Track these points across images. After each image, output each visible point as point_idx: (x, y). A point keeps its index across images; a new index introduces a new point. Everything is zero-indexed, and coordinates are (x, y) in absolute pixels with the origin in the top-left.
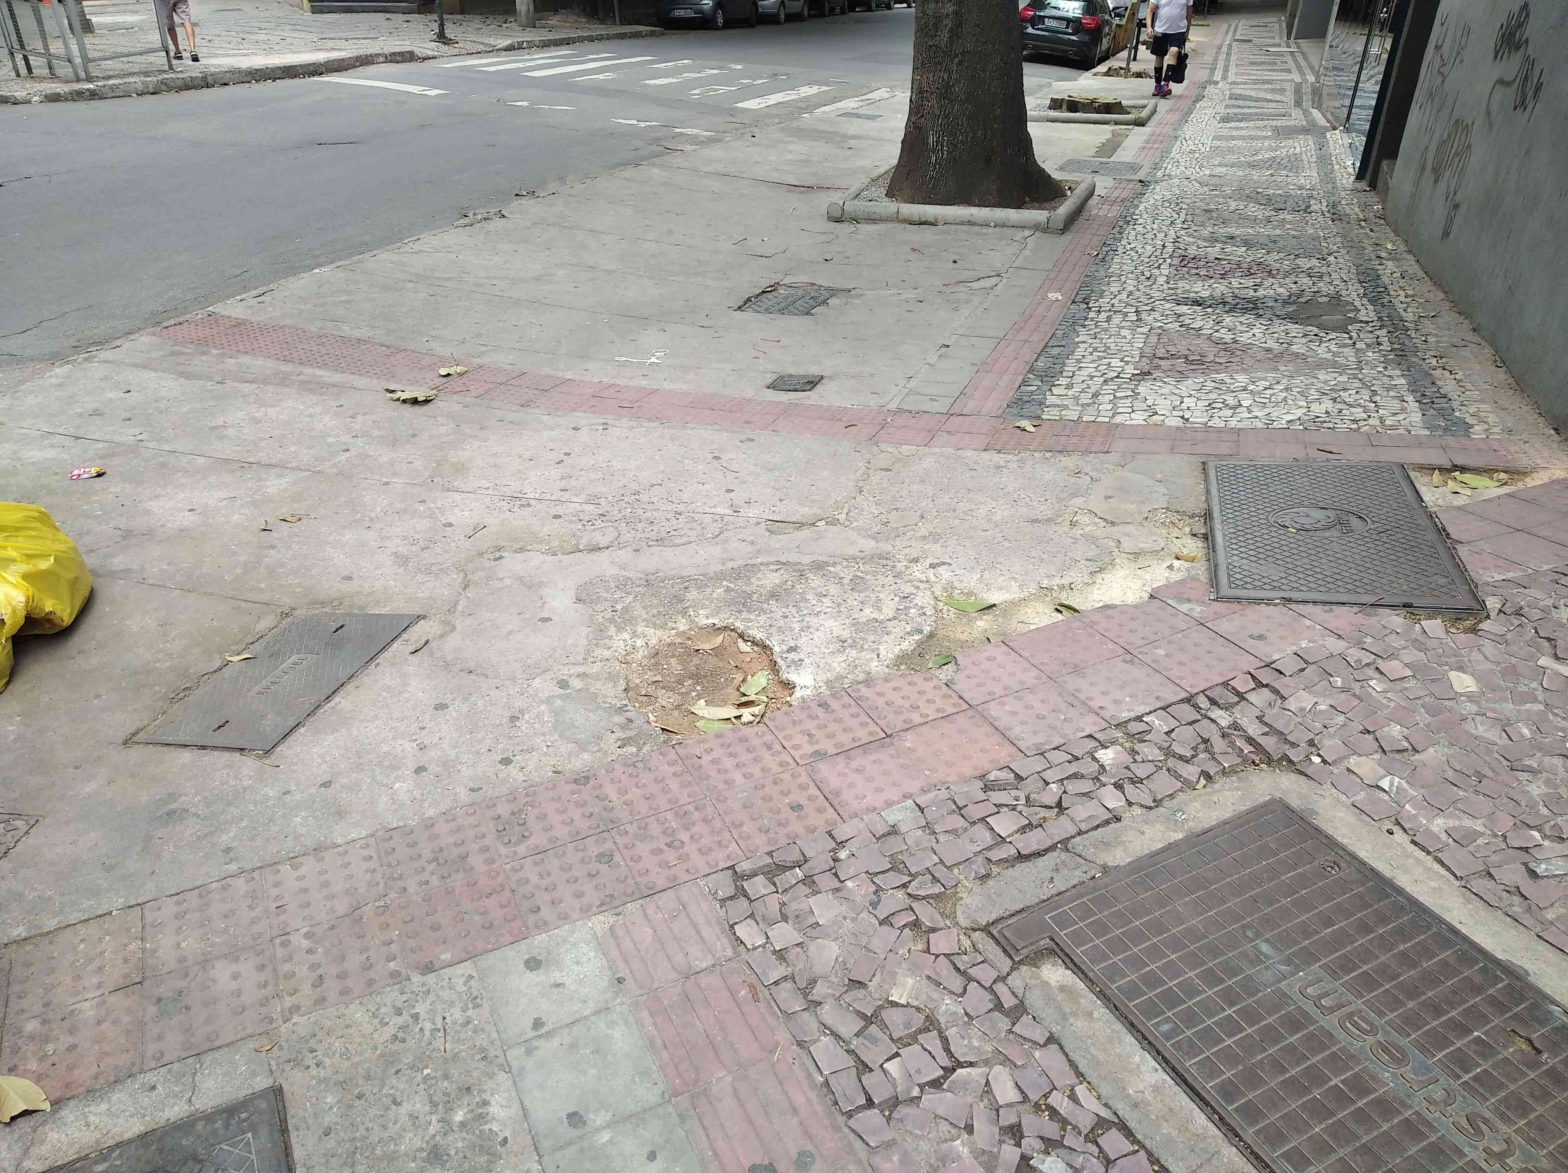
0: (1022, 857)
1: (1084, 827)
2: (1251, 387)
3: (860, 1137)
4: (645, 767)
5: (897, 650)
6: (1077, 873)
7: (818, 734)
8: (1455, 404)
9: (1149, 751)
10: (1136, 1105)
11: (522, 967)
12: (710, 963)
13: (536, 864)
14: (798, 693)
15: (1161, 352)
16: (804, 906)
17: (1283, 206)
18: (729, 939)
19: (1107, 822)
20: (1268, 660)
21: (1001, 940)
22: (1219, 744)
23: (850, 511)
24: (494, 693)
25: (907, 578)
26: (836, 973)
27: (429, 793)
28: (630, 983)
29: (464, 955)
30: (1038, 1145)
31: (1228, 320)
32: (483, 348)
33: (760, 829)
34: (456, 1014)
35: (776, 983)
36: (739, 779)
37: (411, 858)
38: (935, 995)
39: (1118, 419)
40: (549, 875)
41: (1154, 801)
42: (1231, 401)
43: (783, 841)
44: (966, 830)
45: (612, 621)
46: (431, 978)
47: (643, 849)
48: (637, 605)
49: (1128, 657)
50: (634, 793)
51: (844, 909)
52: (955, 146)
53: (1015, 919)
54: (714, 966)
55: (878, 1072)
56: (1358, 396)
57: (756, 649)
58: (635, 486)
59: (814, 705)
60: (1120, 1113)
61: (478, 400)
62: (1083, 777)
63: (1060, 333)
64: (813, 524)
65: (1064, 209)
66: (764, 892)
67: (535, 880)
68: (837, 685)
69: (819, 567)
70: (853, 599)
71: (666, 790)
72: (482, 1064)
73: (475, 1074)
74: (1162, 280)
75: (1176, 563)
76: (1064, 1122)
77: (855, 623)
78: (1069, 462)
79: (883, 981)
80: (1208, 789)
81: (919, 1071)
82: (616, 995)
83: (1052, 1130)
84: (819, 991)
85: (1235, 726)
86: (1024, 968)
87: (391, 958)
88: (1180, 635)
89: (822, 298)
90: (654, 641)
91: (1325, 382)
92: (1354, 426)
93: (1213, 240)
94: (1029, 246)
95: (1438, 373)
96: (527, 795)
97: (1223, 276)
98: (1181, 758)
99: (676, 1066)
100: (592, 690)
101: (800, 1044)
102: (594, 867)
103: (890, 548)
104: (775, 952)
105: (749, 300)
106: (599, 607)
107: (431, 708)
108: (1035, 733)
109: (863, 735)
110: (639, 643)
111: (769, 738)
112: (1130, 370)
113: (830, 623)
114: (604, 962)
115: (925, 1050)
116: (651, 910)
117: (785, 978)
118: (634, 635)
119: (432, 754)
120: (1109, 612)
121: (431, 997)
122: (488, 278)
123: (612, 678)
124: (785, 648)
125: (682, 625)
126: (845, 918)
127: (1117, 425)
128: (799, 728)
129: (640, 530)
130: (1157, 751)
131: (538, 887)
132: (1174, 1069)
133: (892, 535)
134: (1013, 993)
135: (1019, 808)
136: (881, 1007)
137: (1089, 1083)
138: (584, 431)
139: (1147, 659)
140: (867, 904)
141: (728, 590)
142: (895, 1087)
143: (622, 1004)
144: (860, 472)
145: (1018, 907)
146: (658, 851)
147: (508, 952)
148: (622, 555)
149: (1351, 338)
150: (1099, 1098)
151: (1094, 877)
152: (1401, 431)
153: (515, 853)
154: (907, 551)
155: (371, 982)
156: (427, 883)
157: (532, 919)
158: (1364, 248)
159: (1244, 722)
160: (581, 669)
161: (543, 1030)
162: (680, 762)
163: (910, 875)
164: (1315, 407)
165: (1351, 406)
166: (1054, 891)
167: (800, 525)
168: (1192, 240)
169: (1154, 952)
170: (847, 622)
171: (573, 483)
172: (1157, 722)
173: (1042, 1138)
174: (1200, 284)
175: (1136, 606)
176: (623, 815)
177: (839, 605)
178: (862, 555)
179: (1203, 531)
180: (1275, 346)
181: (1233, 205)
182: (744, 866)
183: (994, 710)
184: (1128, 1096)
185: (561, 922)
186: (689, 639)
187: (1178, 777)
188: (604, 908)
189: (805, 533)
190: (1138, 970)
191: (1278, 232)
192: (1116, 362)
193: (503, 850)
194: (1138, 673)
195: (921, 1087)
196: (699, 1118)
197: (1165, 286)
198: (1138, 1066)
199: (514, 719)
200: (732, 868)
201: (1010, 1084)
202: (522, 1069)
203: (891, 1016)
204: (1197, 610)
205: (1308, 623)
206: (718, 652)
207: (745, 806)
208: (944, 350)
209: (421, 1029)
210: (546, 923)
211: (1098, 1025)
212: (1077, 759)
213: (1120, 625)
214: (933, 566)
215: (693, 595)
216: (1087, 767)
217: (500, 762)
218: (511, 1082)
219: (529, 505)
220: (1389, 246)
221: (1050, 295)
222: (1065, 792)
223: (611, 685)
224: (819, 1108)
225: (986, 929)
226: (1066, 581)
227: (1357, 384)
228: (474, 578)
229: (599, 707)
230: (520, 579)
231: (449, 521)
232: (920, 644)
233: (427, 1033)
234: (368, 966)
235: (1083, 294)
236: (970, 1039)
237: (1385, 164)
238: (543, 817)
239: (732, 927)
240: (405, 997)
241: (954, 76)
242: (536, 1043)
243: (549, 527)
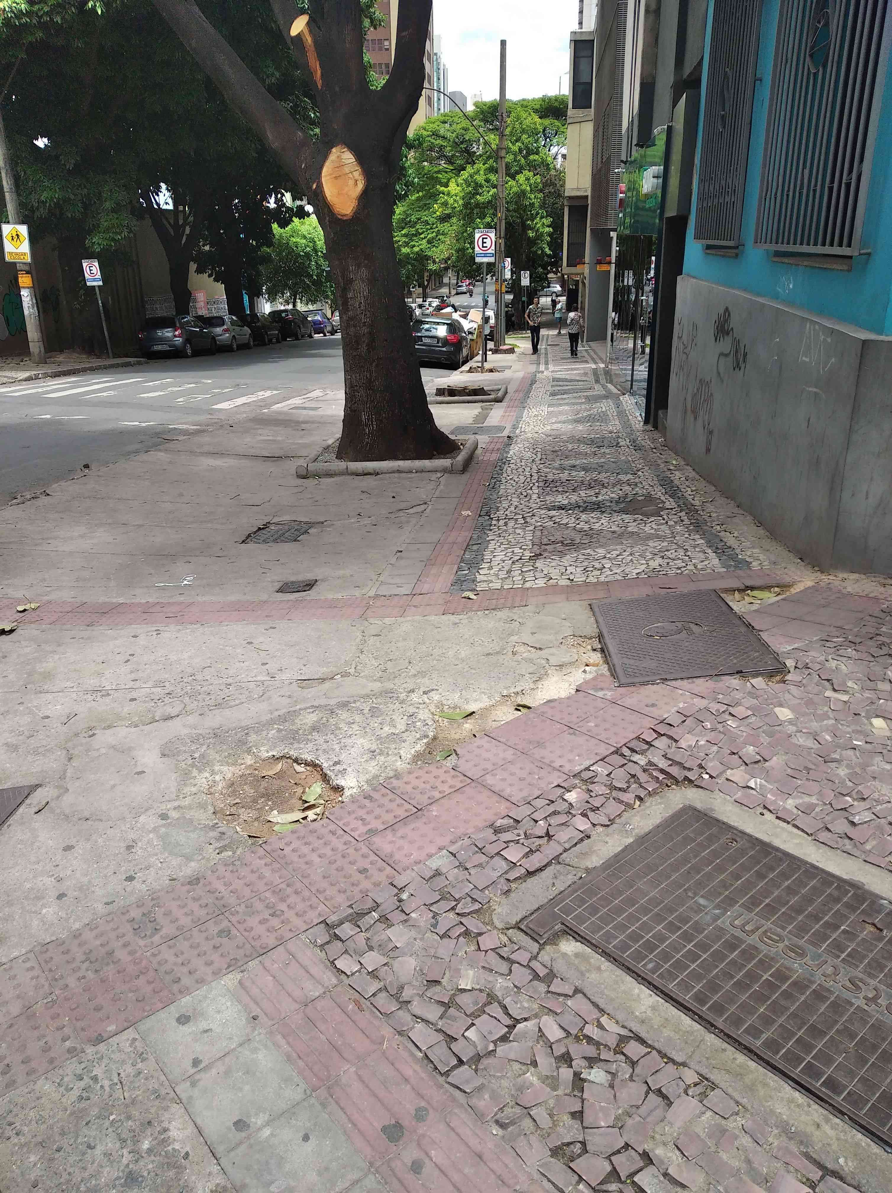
0: (530, 874)
1: (567, 846)
2: (608, 556)
3: (458, 1088)
4: (242, 864)
5: (413, 751)
6: (570, 877)
7: (368, 818)
8: (738, 551)
9: (599, 789)
10: (643, 1022)
11: (174, 1023)
12: (321, 991)
13: (170, 947)
14: (347, 793)
15: (545, 541)
16: (383, 937)
17: (602, 444)
18: (332, 972)
19: (582, 840)
20: (661, 719)
21: (528, 931)
22: (643, 777)
23: (357, 666)
24: (110, 832)
25: (409, 703)
26: (417, 979)
27: (72, 912)
28: (263, 1018)
29: (126, 1025)
30: (584, 1063)
31: (584, 516)
32: (49, 589)
33: (339, 891)
34: (128, 1070)
35: (374, 995)
36: (316, 859)
37: (68, 962)
38: (491, 979)
39: (528, 585)
40: (182, 953)
41: (609, 820)
42: (597, 565)
43: (358, 896)
44: (488, 862)
45: (193, 766)
46: (102, 1047)
47: (253, 921)
48: (211, 752)
49: (571, 731)
50: (238, 884)
51: (413, 933)
52: (381, 421)
53: (535, 915)
54: (324, 993)
55: (461, 1039)
56: (677, 554)
57: (308, 768)
58: (190, 670)
59: (361, 798)
60: (634, 1029)
61: (52, 626)
62: (559, 813)
63: (475, 536)
64: (332, 678)
65: (461, 457)
66: (352, 933)
67: (172, 959)
68: (375, 782)
69: (344, 705)
70: (375, 723)
71: (261, 878)
72: (157, 1103)
73: (153, 1110)
74: (535, 496)
75: (587, 668)
76: (598, 1044)
77: (379, 738)
78: (503, 614)
79: (452, 976)
80: (642, 807)
81: (490, 1033)
82: (254, 1029)
83: (591, 1052)
84: (406, 994)
85: (650, 763)
86: (548, 947)
87: (64, 1040)
88: (601, 712)
89: (303, 530)
90: (229, 776)
91: (655, 547)
92: (679, 571)
93: (562, 469)
94: (442, 483)
95: (722, 534)
96: (152, 899)
97: (574, 490)
98: (620, 789)
99: (311, 1069)
100: (188, 817)
101: (400, 1033)
102: (217, 941)
103: (392, 686)
104: (369, 973)
105: (249, 535)
106: (180, 758)
107: (60, 851)
108: (521, 790)
109: (401, 813)
110: (218, 778)
111: (332, 827)
112: (528, 554)
113: (362, 740)
114: (240, 1007)
115: (492, 1017)
116: (268, 963)
117: (380, 990)
118: (213, 773)
119: (69, 883)
120: (552, 704)
121: (105, 1061)
122: (43, 539)
123: (202, 806)
124: (331, 763)
125: (249, 760)
126: (415, 939)
127: (528, 589)
128: (354, 816)
129: (201, 700)
130: (604, 788)
131: (175, 964)
132: (662, 992)
133: (392, 677)
134: (544, 966)
135: (521, 841)
136: (454, 995)
137: (608, 1014)
138: (142, 637)
139: (583, 730)
140: (429, 926)
141: (279, 731)
142: (476, 1047)
143: (260, 1034)
144: (358, 640)
145: (535, 907)
146: (264, 921)
147: (162, 1015)
148: (191, 719)
149: (664, 519)
150: (617, 1022)
151: (581, 878)
152: (709, 571)
153: (152, 943)
154: (405, 685)
155: (51, 1061)
156: (84, 977)
157: (175, 988)
158: (659, 465)
159: (655, 760)
160: (176, 804)
161: (202, 1066)
162: (268, 855)
163: (456, 900)
164: (651, 563)
165: (674, 560)
166: (557, 892)
167: (323, 680)
168: (548, 470)
169: (632, 918)
170: (373, 738)
171: (140, 674)
172: (599, 769)
173: (585, 1058)
174: (560, 496)
175: (568, 698)
176: (232, 900)
177: (364, 728)
178: (372, 693)
179: (599, 646)
180: (617, 529)
181: (570, 447)
182: (333, 919)
183: (490, 780)
184: (636, 1017)
185: (199, 985)
186: (256, 769)
187: (621, 802)
188: (231, 969)
189: (327, 685)
190: (624, 932)
191: (603, 460)
192: (517, 550)
193: (142, 943)
194: (581, 740)
195: (495, 1042)
196: (337, 1102)
197: (538, 500)
198: (638, 995)
199: (129, 848)
200: (324, 922)
201: (556, 1027)
202: (190, 1098)
203: (464, 1000)
204: (609, 694)
205: (681, 692)
206: (280, 775)
207: (324, 877)
208: (399, 554)
209: (102, 1087)
210: (187, 989)
211: (605, 974)
212: (553, 802)
213: (561, 711)
214: (425, 693)
215: (253, 737)
216: (562, 806)
217: (125, 880)
218: (183, 1110)
219: (108, 695)
220: (674, 462)
221: (463, 513)
222: (550, 825)
223: (202, 811)
224: (423, 1075)
225: (517, 927)
226: (518, 689)
227: (675, 546)
228: (76, 752)
229: (196, 828)
230: (113, 747)
231: (47, 714)
232: (428, 744)
233: (107, 1089)
234: (46, 1049)
235: (486, 509)
236: (521, 1002)
237: (660, 413)
238: (167, 914)
239: (332, 963)
240: (83, 1066)
241: (374, 374)
242: (197, 1077)
243: (128, 708)
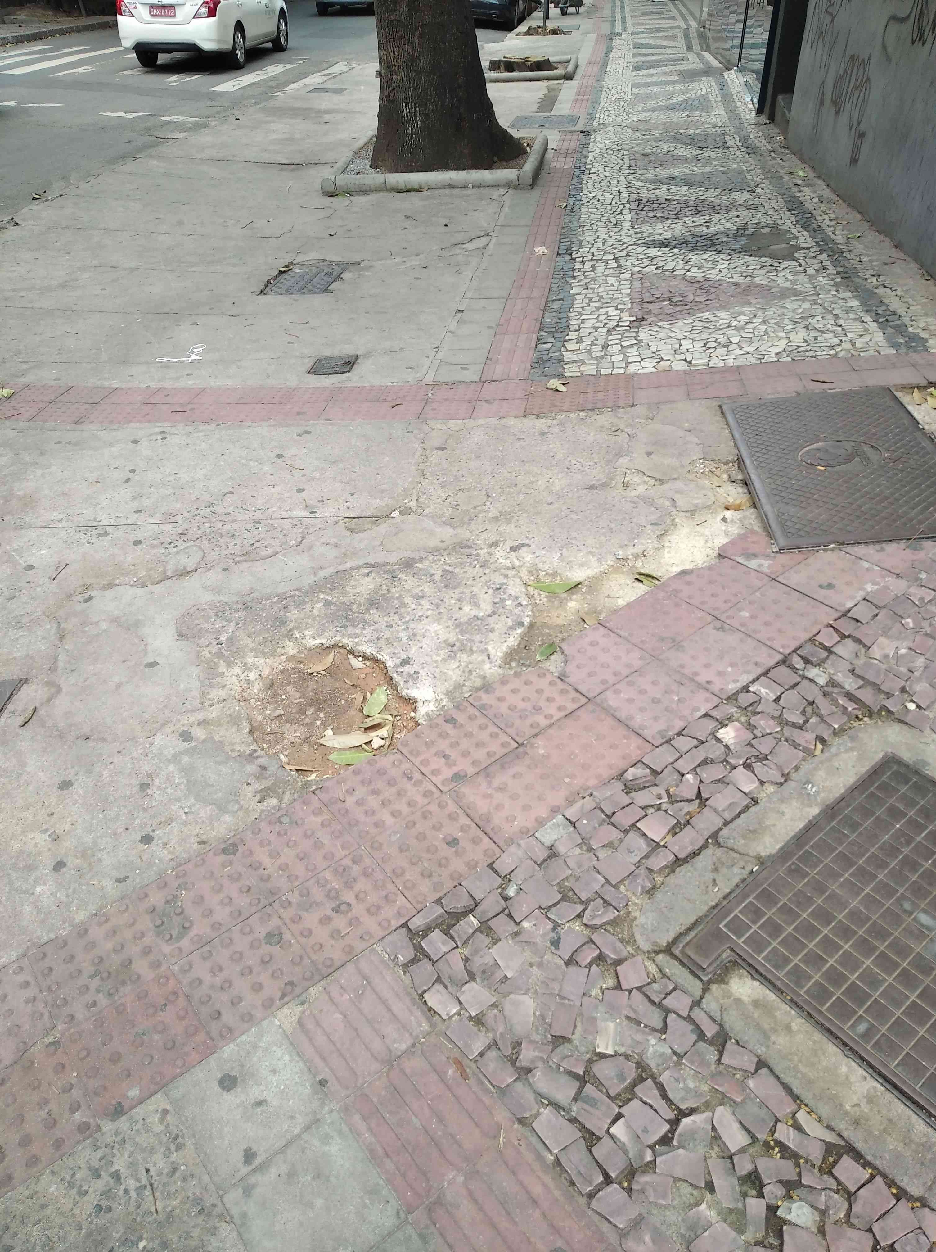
0: (679, 862)
1: (728, 816)
2: (734, 323)
3: (607, 1219)
4: (291, 823)
5: (504, 648)
6: (736, 870)
7: (453, 754)
8: (906, 320)
9: (765, 724)
10: (856, 1123)
11: (217, 1088)
12: (410, 1042)
13: (204, 959)
14: (423, 710)
15: (647, 297)
16: (488, 960)
17: (705, 145)
18: (422, 1011)
19: (747, 808)
20: (843, 609)
21: (685, 961)
22: (824, 706)
23: (419, 497)
24: (117, 759)
25: (493, 567)
26: (537, 1030)
27: (74, 892)
28: (333, 1084)
29: (153, 1087)
30: (780, 1191)
31: (694, 258)
32: (25, 366)
33: (422, 875)
34: (159, 1163)
35: (481, 1054)
36: (389, 820)
37: (71, 976)
38: (639, 1037)
39: (632, 369)
40: (221, 969)
41: (783, 775)
42: (722, 340)
43: (449, 885)
44: (621, 841)
45: (219, 655)
46: (123, 1123)
47: (311, 919)
48: (241, 634)
49: (718, 624)
50: (288, 855)
51: (528, 955)
52: (427, 115)
53: (692, 934)
54: (413, 1045)
55: (606, 1140)
56: (825, 322)
57: (368, 663)
58: (206, 497)
59: (440, 721)
60: (845, 1134)
61: (32, 423)
62: (712, 761)
63: (555, 286)
64: (388, 516)
65: (529, 166)
66: (445, 949)
67: (207, 978)
68: (457, 694)
69: (408, 564)
70: (450, 598)
71: (318, 845)
72: (200, 1220)
73: (196, 1233)
74: (627, 225)
75: (728, 514)
76: (794, 1156)
77: (458, 625)
78: (604, 419)
79: (585, 1031)
80: (827, 754)
81: (646, 1131)
82: (323, 1104)
83: (788, 1170)
84: (526, 1055)
85: (832, 683)
86: (714, 987)
87: (74, 1108)
88: (758, 594)
89: (335, 274)
90: (267, 671)
91: (794, 311)
92: (832, 352)
93: (658, 182)
94: (507, 204)
95: (881, 291)
96: (177, 877)
97: (677, 216)
98: (794, 725)
99: (403, 1175)
100: (217, 738)
101: (521, 1121)
102: (267, 949)
103: (467, 534)
104: (470, 1018)
105: (269, 282)
106: (203, 641)
107: (55, 789)
108: (656, 719)
109: (495, 747)
110: (252, 676)
111: (406, 766)
112: (627, 318)
113: (435, 627)
114: (301, 1064)
115: (646, 1103)
116: (335, 991)
117: (489, 1047)
118: (246, 668)
119: (67, 844)
120: (688, 578)
121: (129, 1147)
122: (14, 290)
123: (234, 720)
124: (398, 662)
125: (291, 649)
126: (531, 965)
127: (633, 376)
128: (433, 750)
129: (224, 547)
130: (772, 722)
131: (212, 987)
132: (880, 1074)
133: (466, 519)
134: (711, 1017)
135: (664, 807)
136: (590, 1061)
137: (806, 1105)
138: (144, 443)
139: (735, 623)
140: (548, 944)
141: (327, 604)
142: (626, 1152)
143: (331, 1111)
144: (418, 454)
145: (693, 919)
146: (325, 920)
147: (199, 1073)
148: (213, 577)
149: (800, 265)
150: (820, 1120)
151: (752, 872)
152: (872, 352)
153: (180, 949)
154: (484, 535)
155: (58, 1144)
156: (94, 1004)
157: (214, 1027)
158: (781, 178)
159: (839, 677)
160: (200, 716)
161: (257, 1161)
162: (325, 809)
163: (582, 902)
164: (792, 336)
165: (822, 332)
166: (720, 895)
167: (376, 519)
168: (641, 184)
169: (828, 945)
170: (450, 623)
171: (146, 502)
172: (763, 690)
173: (780, 1182)
174: (660, 225)
175: (710, 568)
176: (282, 883)
177: (438, 606)
178: (443, 545)
179: (740, 477)
180: (741, 280)
181: (665, 147)
182: (418, 922)
183: (612, 700)
184: (847, 1113)
185: (246, 1026)
186: (301, 662)
187: (796, 746)
188: (286, 999)
189: (383, 528)
190: (820, 970)
191: (708, 169)
192: (612, 312)
193: (167, 949)
194: (732, 639)
195: (652, 1147)
196: (442, 1235)
197: (632, 231)
198: (847, 1077)
199: (144, 786)
200: (405, 925)
201: (736, 1126)
202: (244, 1215)
203: (602, 1070)
204: (766, 564)
205: (866, 565)
206: (331, 671)
207: (401, 851)
208: (460, 315)
209: (126, 1191)
210: (230, 1030)
211: (800, 1037)
212: (703, 742)
213: (701, 590)
214: (513, 549)
215: (294, 614)
216: (715, 752)
217: (141, 841)
218: (235, 1234)
219: (106, 534)
220: (801, 173)
221: (537, 250)
222: (701, 781)
223: (234, 729)
224: (557, 1193)
225: (668, 950)
226: (638, 549)
227: (820, 310)
228: (68, 626)
229: (228, 758)
230: (116, 620)
231: (31, 563)
232: (523, 637)
233: (133, 1194)
234: (51, 1123)
235: (565, 245)
236: (685, 1080)
237: (780, 98)
238: (199, 900)
239: (421, 996)
240: (99, 1154)
241: (418, 49)
242: (252, 1180)
243: (131, 556)
